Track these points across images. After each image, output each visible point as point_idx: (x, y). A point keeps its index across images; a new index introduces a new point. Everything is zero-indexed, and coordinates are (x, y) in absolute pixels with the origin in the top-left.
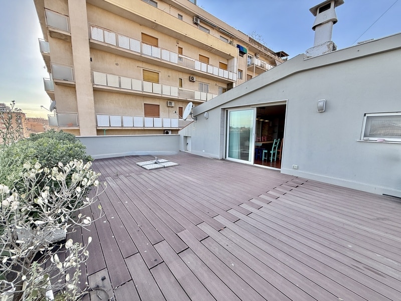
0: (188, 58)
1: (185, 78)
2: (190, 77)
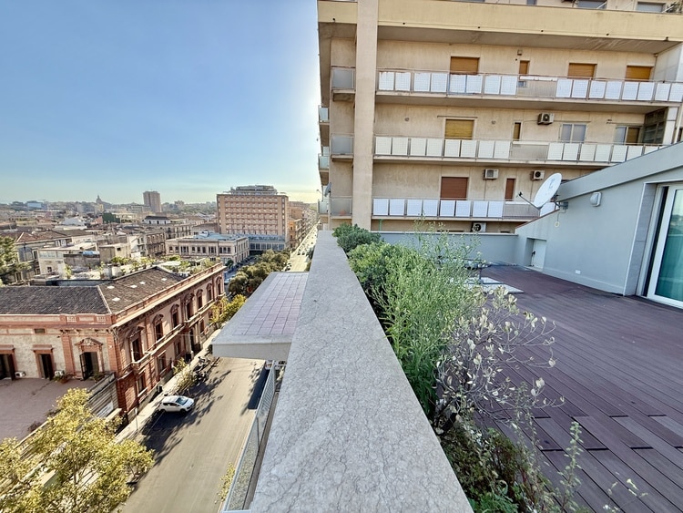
0: (541, 78)
1: (528, 119)
2: (540, 116)
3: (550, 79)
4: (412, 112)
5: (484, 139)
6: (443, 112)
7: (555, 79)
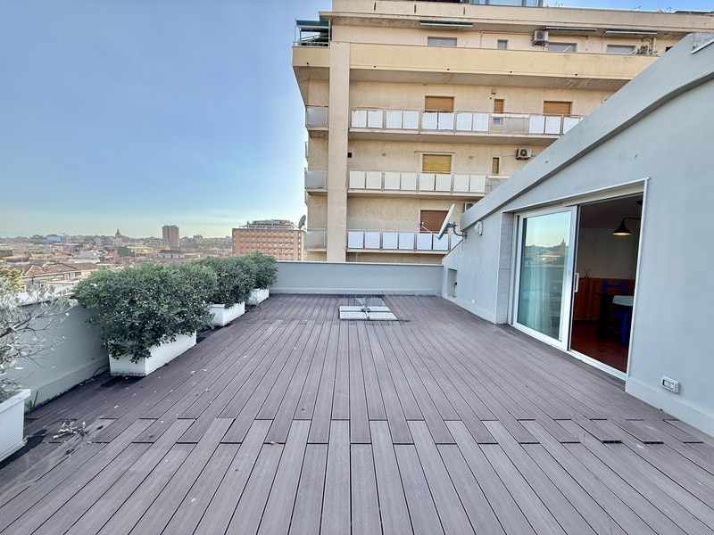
0: (512, 116)
1: (506, 154)
2: (518, 151)
3: (521, 116)
4: (388, 148)
5: (459, 174)
6: (419, 147)
7: (527, 116)
